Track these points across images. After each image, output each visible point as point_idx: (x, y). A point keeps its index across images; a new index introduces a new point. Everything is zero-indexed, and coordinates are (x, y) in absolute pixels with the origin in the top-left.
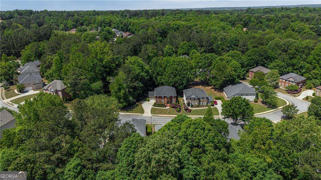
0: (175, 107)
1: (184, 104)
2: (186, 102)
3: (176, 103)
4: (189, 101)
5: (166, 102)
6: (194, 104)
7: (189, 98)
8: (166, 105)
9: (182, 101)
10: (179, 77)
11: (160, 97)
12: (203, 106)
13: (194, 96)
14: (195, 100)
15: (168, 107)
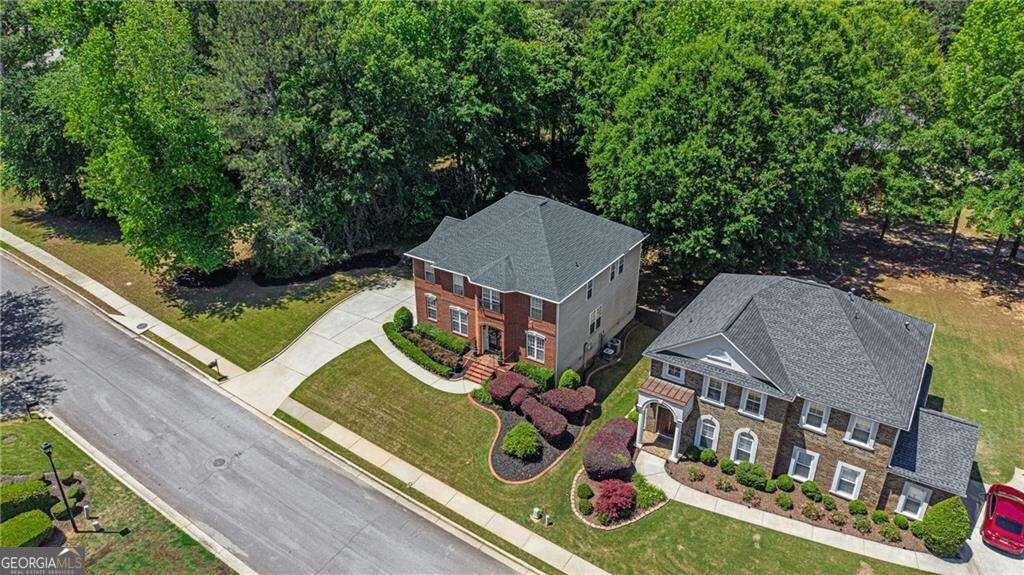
0: (519, 410)
6: (725, 442)
8: (470, 354)
11: (441, 279)
13: (730, 364)
14: (740, 411)
15: (471, 378)
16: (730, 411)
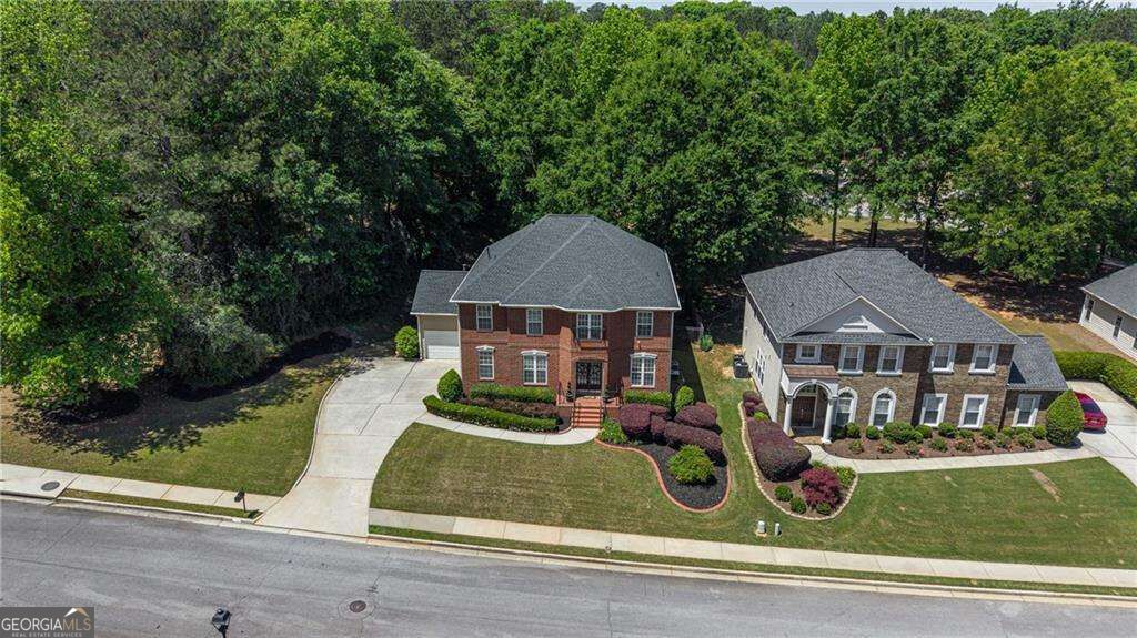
0: (661, 440)
1: (753, 403)
2: (774, 382)
3: (674, 391)
4: (816, 372)
5: (567, 375)
6: (862, 411)
7: (816, 342)
8: (562, 401)
9: (729, 372)
10: (711, 147)
11: (509, 320)
12: (949, 439)
13: (866, 327)
14: (878, 372)
15: (581, 424)
16: (869, 376)
